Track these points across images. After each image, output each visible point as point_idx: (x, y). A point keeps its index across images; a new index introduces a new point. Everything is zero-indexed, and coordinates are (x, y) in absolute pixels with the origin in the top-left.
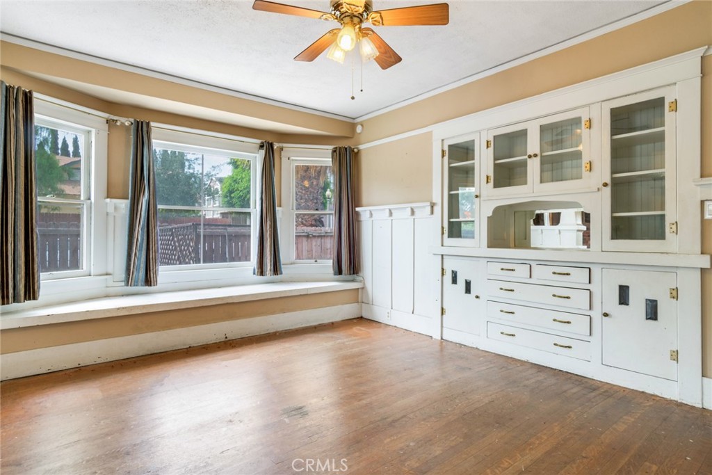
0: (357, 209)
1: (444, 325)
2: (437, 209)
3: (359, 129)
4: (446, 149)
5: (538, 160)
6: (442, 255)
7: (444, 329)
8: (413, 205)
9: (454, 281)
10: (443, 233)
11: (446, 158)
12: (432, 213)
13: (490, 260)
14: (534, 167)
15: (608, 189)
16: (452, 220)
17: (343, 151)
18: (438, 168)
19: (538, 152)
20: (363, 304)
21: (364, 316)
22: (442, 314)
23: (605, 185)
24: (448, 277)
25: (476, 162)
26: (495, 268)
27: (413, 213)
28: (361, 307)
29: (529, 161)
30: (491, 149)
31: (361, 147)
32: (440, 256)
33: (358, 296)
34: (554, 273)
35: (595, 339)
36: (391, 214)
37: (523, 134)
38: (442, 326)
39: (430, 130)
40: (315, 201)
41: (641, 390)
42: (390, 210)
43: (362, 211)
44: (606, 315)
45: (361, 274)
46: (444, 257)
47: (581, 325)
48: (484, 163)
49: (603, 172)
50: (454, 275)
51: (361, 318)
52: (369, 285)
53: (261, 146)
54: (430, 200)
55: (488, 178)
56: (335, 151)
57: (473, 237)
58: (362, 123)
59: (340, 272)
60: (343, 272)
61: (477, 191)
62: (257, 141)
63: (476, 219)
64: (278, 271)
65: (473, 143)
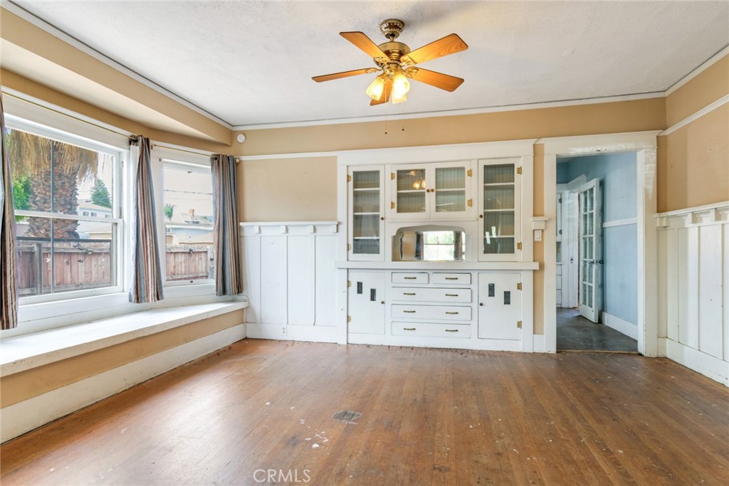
0: (241, 224)
1: (349, 331)
2: (343, 228)
3: (241, 138)
4: (351, 174)
5: (434, 194)
6: (348, 269)
7: (349, 334)
8: (315, 223)
9: (360, 290)
10: (348, 249)
11: (351, 183)
12: (337, 231)
13: (394, 271)
14: (430, 200)
15: (483, 219)
16: (356, 238)
17: (225, 159)
18: (344, 192)
19: (434, 188)
20: (248, 324)
21: (249, 336)
22: (348, 321)
23: (481, 216)
24: (354, 287)
25: (381, 189)
26: (399, 278)
27: (315, 230)
28: (246, 327)
29: (427, 194)
30: (395, 180)
31: (244, 158)
32: (346, 270)
33: (242, 316)
34: (447, 279)
35: (474, 322)
36: (287, 230)
37: (422, 172)
38: (348, 332)
39: (335, 155)
40: (69, 207)
41: (501, 350)
42: (286, 227)
43: (246, 226)
44: (481, 304)
45: (244, 292)
46: (350, 270)
47: (464, 313)
48: (388, 190)
49: (478, 208)
50: (360, 285)
51: (246, 339)
52: (255, 304)
53: (133, 141)
54: (334, 219)
55: (392, 203)
56: (215, 158)
57: (378, 252)
58: (244, 133)
59: (224, 292)
60: (228, 292)
61: (381, 214)
62: (129, 134)
63: (381, 237)
64: (158, 296)
65: (377, 173)
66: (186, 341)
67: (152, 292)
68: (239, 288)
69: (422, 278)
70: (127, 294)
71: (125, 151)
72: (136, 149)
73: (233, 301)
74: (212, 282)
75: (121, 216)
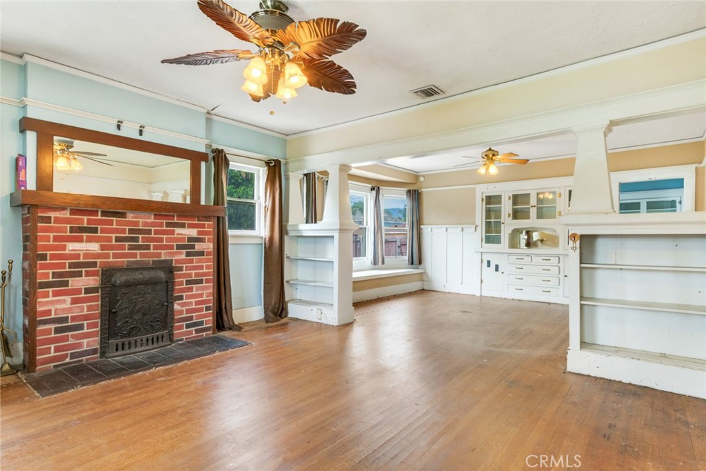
0: (422, 226)
1: (482, 288)
2: (479, 229)
3: (422, 179)
4: (484, 197)
5: (535, 209)
7: (482, 290)
8: (463, 226)
9: (489, 265)
10: (482, 241)
11: (484, 202)
12: (476, 230)
13: (509, 254)
14: (533, 212)
16: (487, 235)
17: (414, 191)
18: (480, 208)
19: (535, 204)
20: (424, 282)
21: (425, 288)
22: (481, 283)
24: (485, 263)
25: (502, 205)
26: (513, 258)
27: (462, 230)
29: (531, 209)
30: (511, 200)
31: (423, 190)
32: (480, 253)
33: (422, 277)
34: (543, 260)
35: (561, 287)
36: (447, 230)
37: (528, 195)
39: (475, 187)
42: (446, 228)
43: (424, 228)
44: (566, 276)
45: (423, 264)
46: (483, 253)
47: (554, 281)
48: (507, 207)
50: (489, 262)
51: (423, 290)
52: (429, 271)
53: (373, 189)
54: (474, 224)
55: (509, 214)
56: (409, 192)
57: (500, 243)
58: (423, 176)
59: (412, 263)
60: (414, 263)
61: (502, 221)
62: (371, 186)
63: (502, 234)
64: (383, 263)
65: (501, 196)
66: (396, 284)
67: (380, 260)
68: (420, 262)
69: (527, 259)
70: (370, 261)
71: (369, 194)
72: (374, 193)
73: (417, 268)
74: (406, 258)
75: (367, 224)
